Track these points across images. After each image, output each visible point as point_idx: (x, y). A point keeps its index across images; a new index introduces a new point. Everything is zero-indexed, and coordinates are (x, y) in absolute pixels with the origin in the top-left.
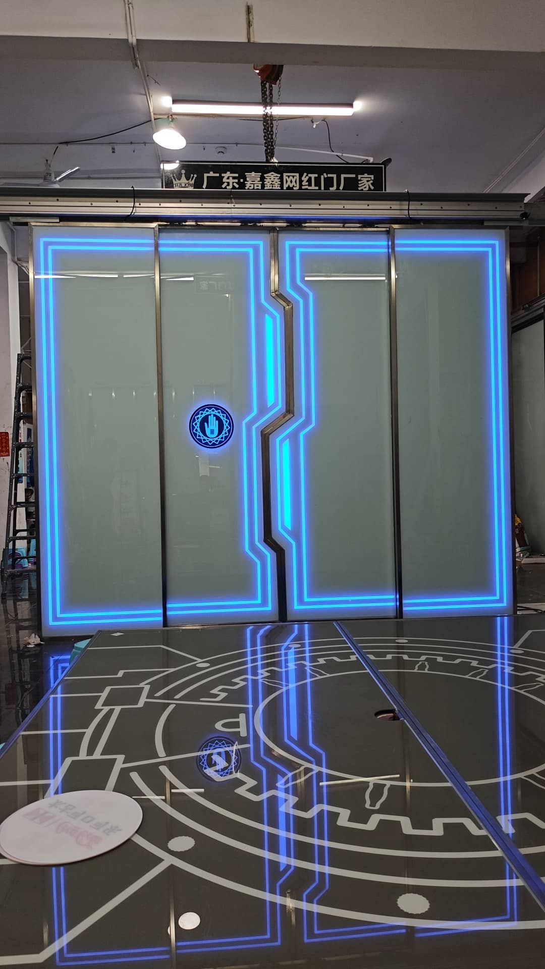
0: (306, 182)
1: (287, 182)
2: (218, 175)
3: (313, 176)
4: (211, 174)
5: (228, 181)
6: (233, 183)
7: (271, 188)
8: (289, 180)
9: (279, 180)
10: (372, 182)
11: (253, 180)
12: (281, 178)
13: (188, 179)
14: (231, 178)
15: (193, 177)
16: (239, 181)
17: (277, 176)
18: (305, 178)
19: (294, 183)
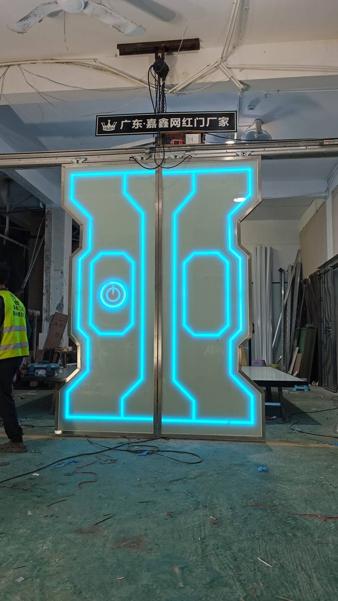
0: (185, 123)
1: (172, 123)
2: (130, 121)
3: (189, 119)
4: (126, 121)
5: (136, 124)
6: (139, 125)
7: (162, 127)
8: (174, 122)
10: (227, 121)
11: (151, 124)
12: (169, 121)
13: (111, 125)
14: (138, 123)
15: (115, 123)
16: (143, 124)
17: (166, 120)
18: (184, 121)
19: (177, 124)
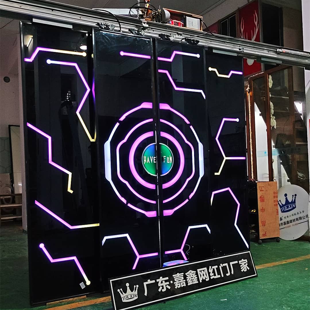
0: (212, 273)
1: (201, 276)
2: (154, 281)
3: (215, 267)
4: (149, 282)
5: (162, 285)
6: (166, 285)
7: (192, 283)
9: (196, 276)
10: (247, 264)
11: (179, 280)
12: (197, 274)
13: (132, 291)
14: (164, 282)
15: (136, 287)
16: (170, 282)
17: (194, 273)
18: (211, 271)
19: (205, 276)
